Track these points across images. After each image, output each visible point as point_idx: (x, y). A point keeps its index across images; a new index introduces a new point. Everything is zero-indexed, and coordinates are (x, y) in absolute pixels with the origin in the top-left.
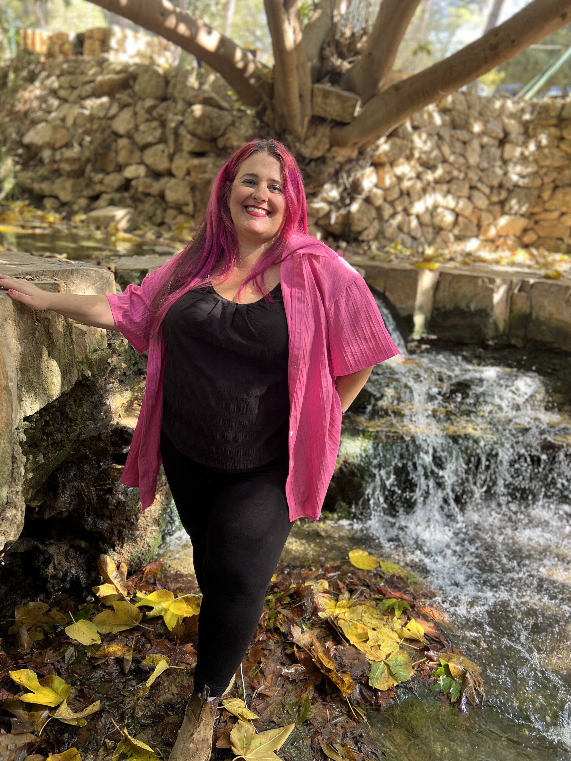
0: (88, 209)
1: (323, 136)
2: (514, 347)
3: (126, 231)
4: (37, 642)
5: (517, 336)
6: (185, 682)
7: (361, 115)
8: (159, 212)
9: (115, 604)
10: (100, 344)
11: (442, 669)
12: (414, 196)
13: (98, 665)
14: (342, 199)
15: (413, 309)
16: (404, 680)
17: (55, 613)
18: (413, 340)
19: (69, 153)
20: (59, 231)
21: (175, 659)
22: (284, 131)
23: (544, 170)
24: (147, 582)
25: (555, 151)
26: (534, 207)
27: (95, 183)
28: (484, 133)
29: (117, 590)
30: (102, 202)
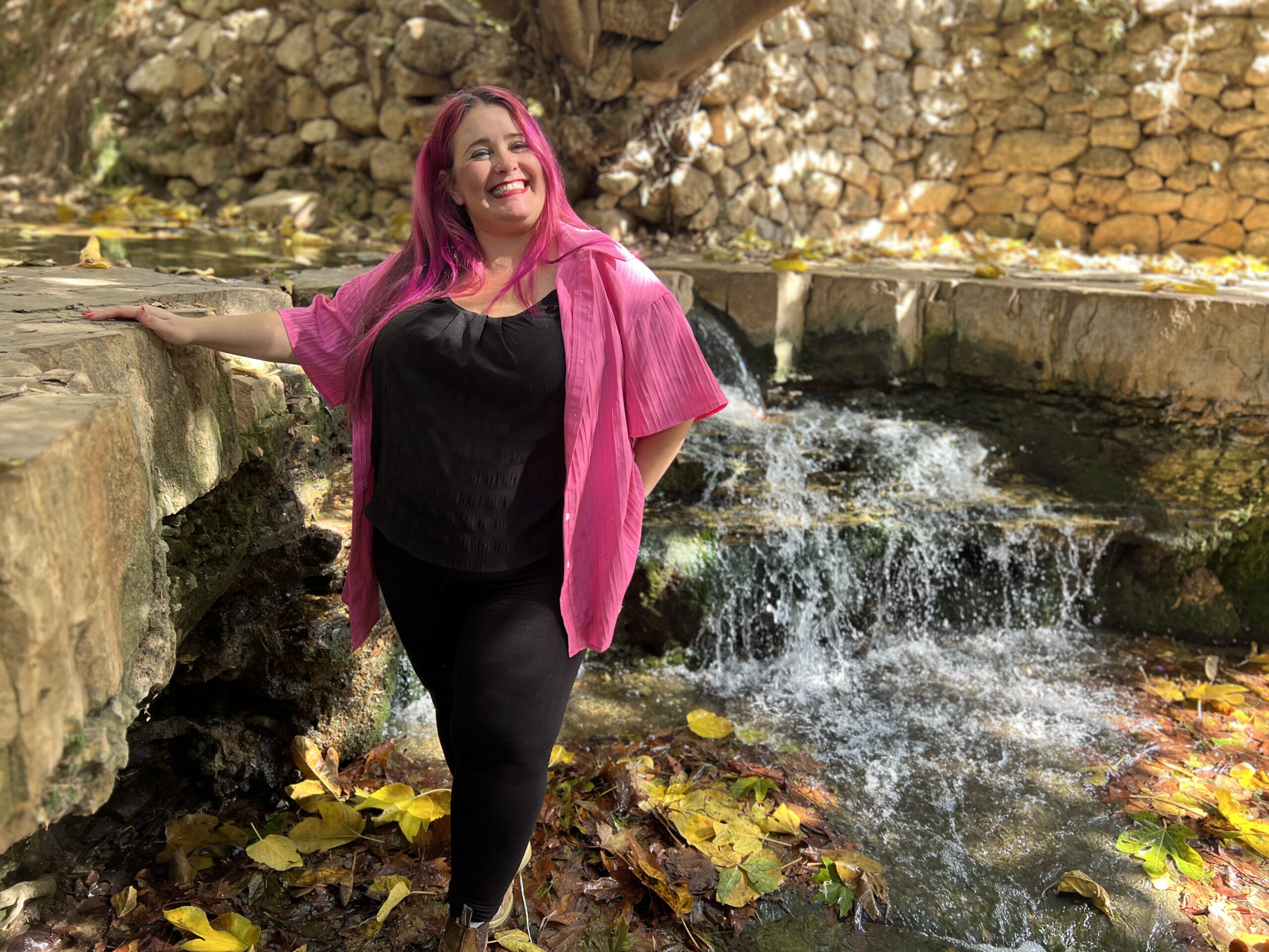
0: (243, 197)
1: (620, 63)
2: (932, 387)
3: (309, 229)
4: (203, 872)
5: (937, 370)
6: (436, 911)
7: (681, 27)
8: (362, 197)
9: (322, 807)
10: (274, 406)
11: (826, 871)
12: (774, 156)
13: (301, 898)
14: (657, 164)
15: (772, 334)
16: (769, 891)
17: (228, 827)
18: (776, 385)
19: (206, 105)
20: (197, 233)
21: (419, 881)
22: (558, 58)
23: (979, 106)
24: (371, 775)
25: (994, 75)
26: (965, 166)
27: (253, 153)
28: (880, 50)
29: (325, 787)
30: (266, 183)
